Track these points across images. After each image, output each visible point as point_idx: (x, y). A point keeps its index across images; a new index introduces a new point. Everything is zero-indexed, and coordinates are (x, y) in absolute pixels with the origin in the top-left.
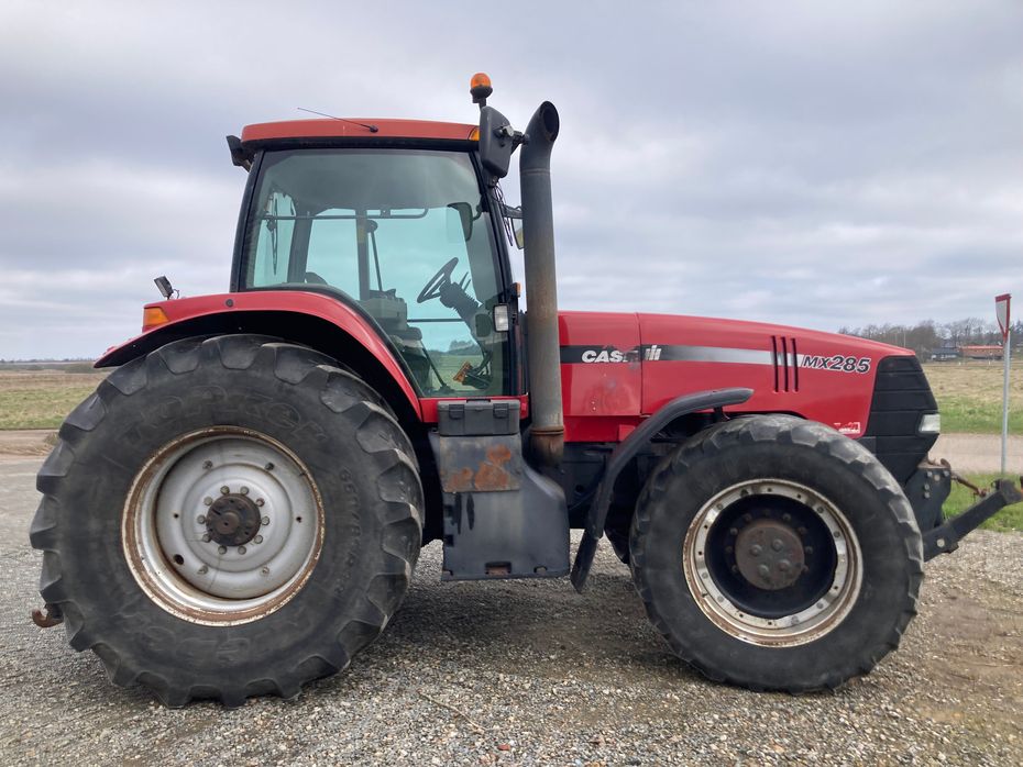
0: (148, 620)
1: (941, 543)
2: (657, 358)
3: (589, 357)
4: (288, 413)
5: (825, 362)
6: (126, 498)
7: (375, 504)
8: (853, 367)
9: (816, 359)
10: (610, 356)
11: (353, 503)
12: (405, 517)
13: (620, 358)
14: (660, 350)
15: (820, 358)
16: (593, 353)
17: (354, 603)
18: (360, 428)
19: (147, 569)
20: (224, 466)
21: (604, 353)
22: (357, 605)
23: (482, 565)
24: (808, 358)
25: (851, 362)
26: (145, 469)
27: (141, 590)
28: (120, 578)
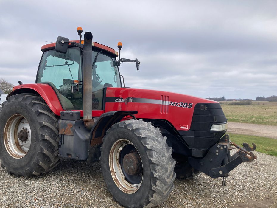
0: (5, 154)
1: (221, 172)
2: (131, 101)
3: (117, 100)
4: (26, 111)
5: (177, 104)
6: (4, 128)
7: (39, 135)
8: (186, 106)
9: (174, 103)
10: (121, 101)
11: (35, 134)
12: (44, 139)
13: (123, 101)
14: (132, 99)
15: (175, 102)
16: (118, 99)
17: (34, 158)
18: (37, 116)
19: (9, 143)
20: (26, 123)
21: (120, 99)
22: (35, 158)
23: (66, 154)
24: (172, 103)
25: (186, 104)
26: (7, 122)
27: (5, 148)
28: (2, 145)
